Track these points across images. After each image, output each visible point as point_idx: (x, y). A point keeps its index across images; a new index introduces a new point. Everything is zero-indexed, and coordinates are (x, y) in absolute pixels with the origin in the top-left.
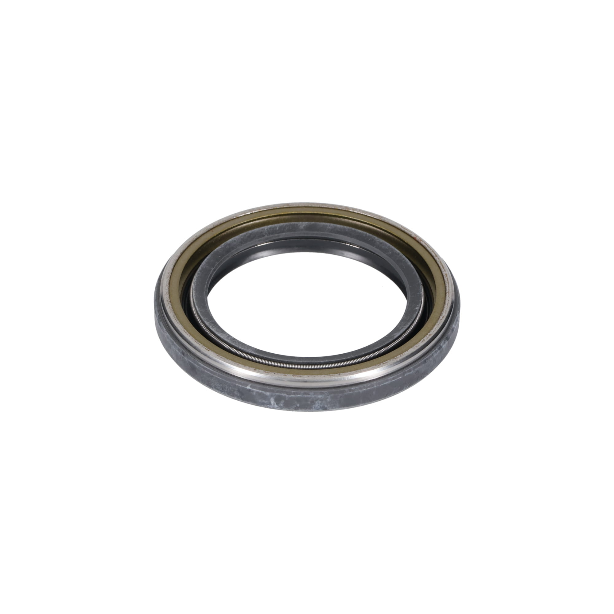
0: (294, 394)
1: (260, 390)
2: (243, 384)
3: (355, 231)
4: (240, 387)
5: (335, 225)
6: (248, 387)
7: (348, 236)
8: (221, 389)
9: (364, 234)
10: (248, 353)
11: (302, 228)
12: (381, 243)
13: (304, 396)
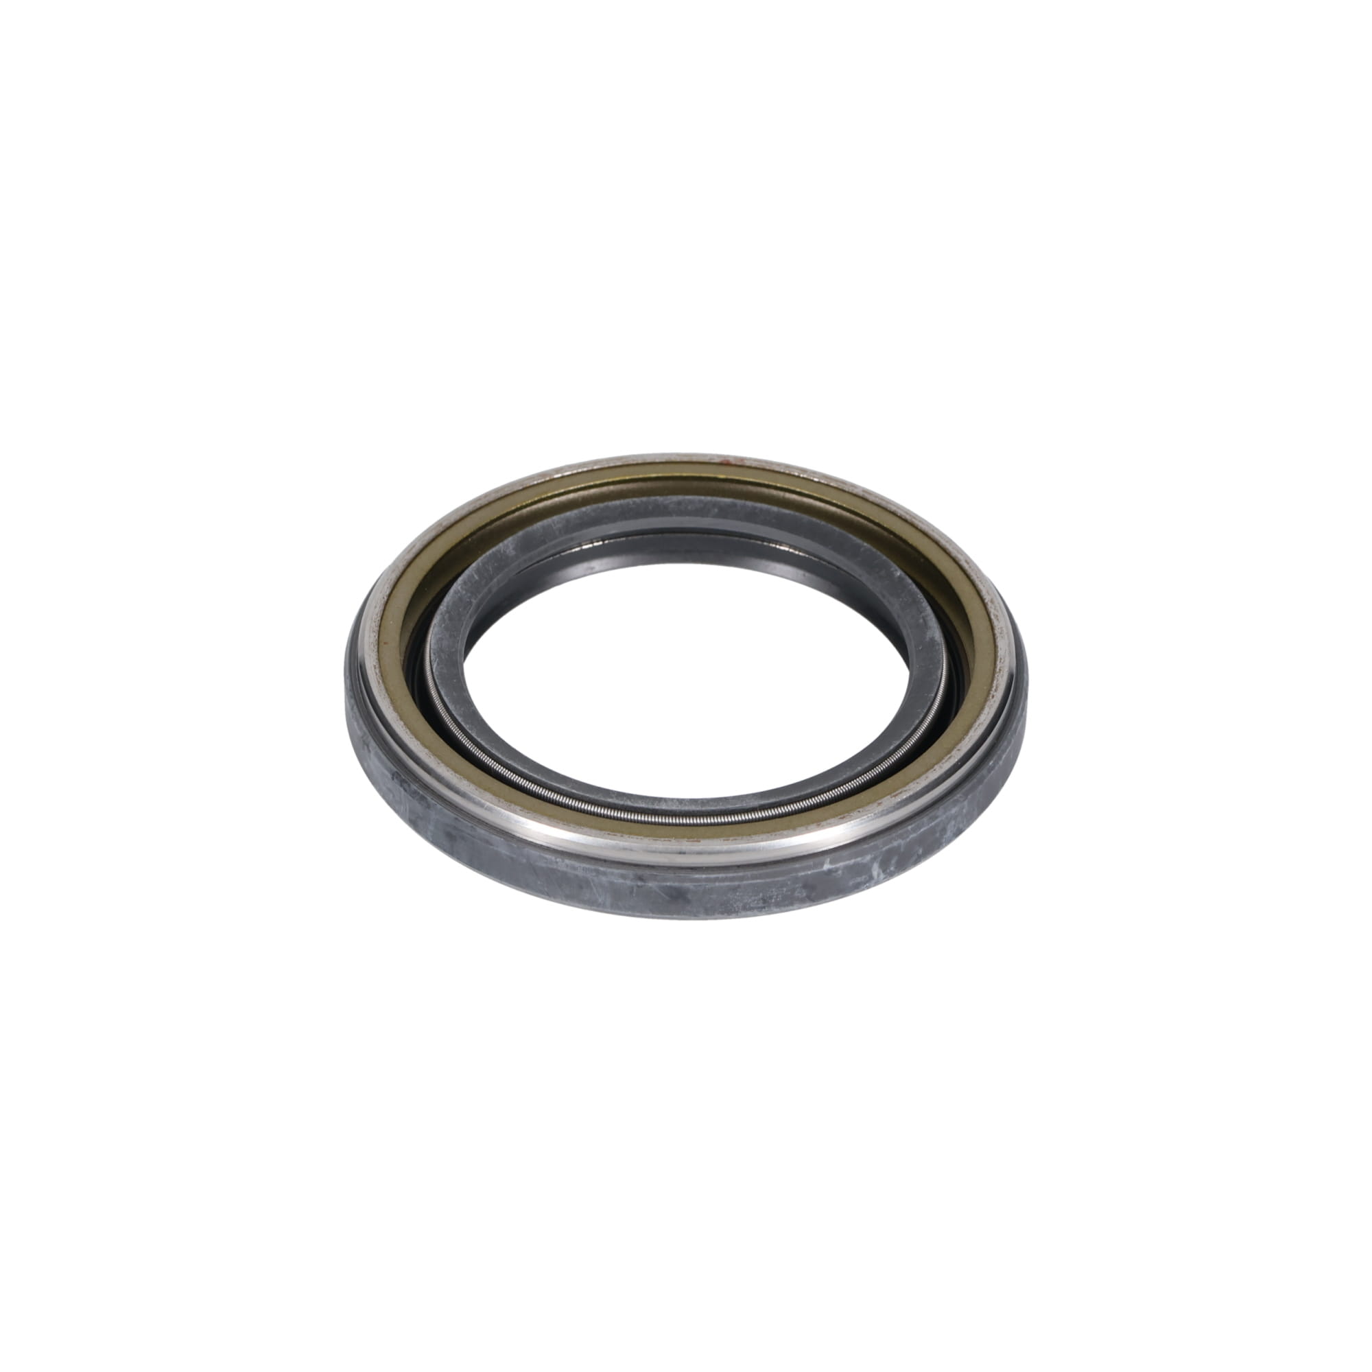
0: (914, 830)
1: (850, 860)
2: (815, 866)
3: (607, 507)
4: (808, 875)
5: (562, 516)
6: (827, 867)
7: (606, 523)
8: (761, 905)
9: (628, 504)
10: (753, 810)
11: (513, 553)
12: (679, 503)
13: (930, 825)
